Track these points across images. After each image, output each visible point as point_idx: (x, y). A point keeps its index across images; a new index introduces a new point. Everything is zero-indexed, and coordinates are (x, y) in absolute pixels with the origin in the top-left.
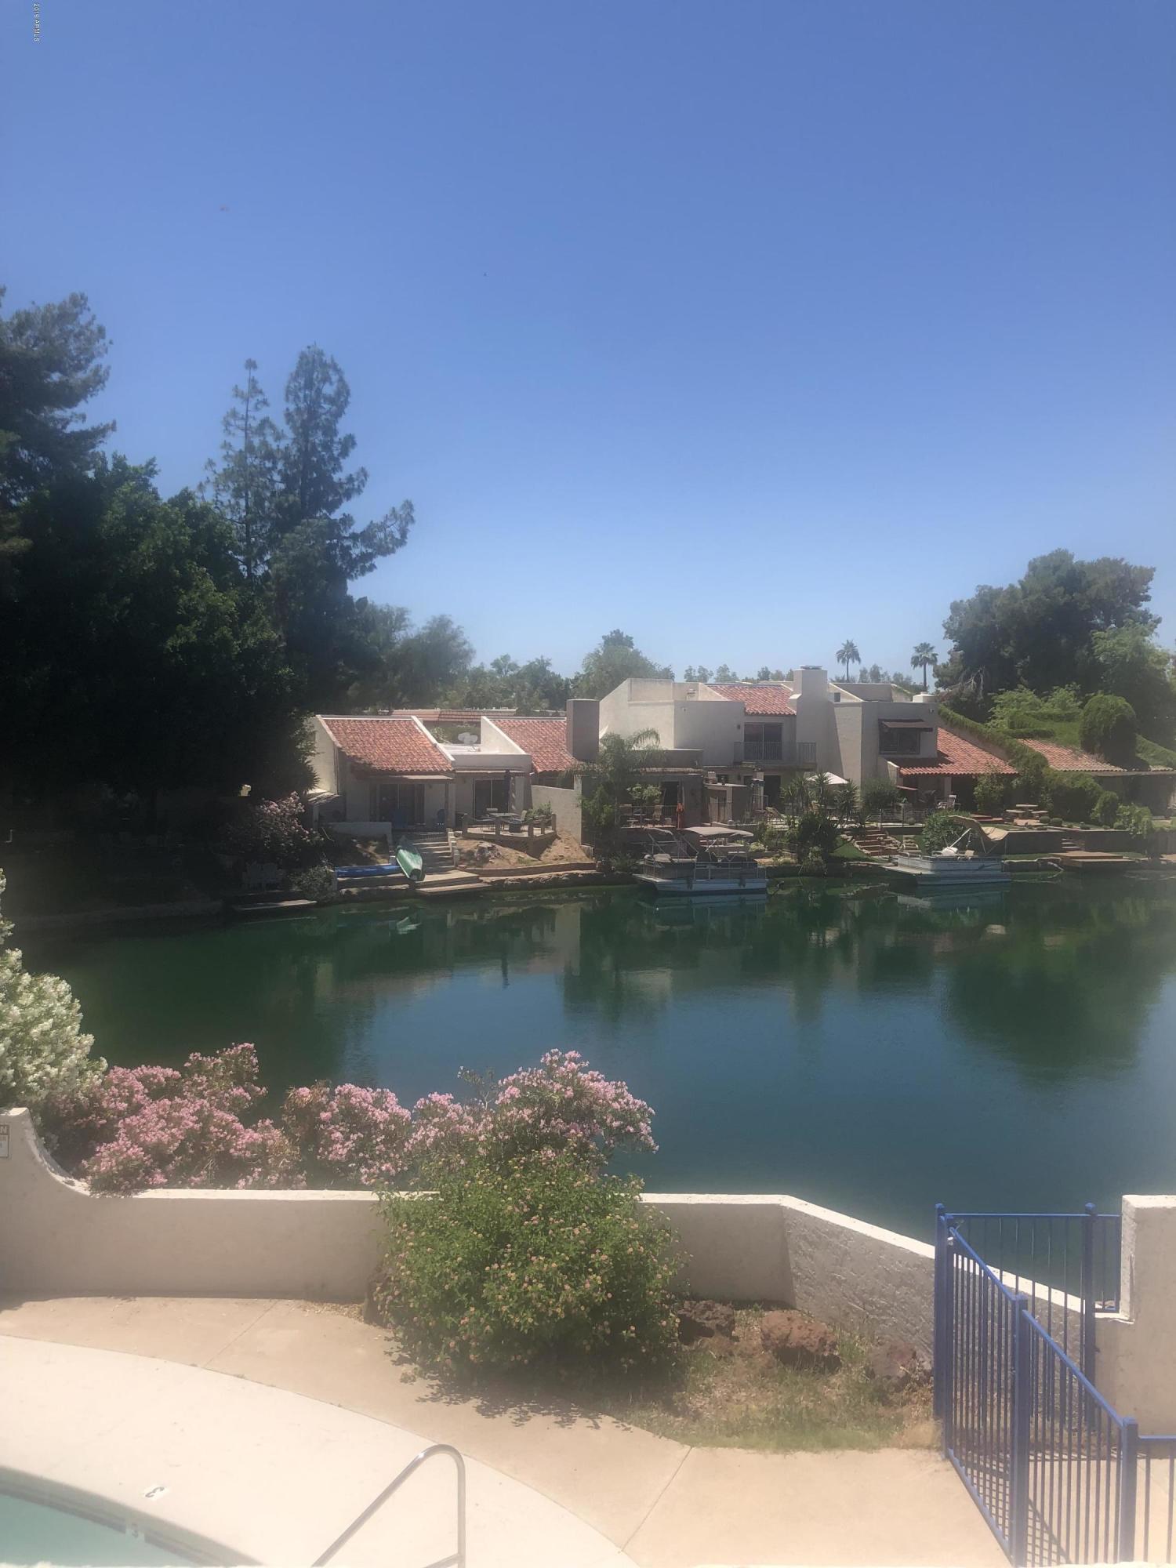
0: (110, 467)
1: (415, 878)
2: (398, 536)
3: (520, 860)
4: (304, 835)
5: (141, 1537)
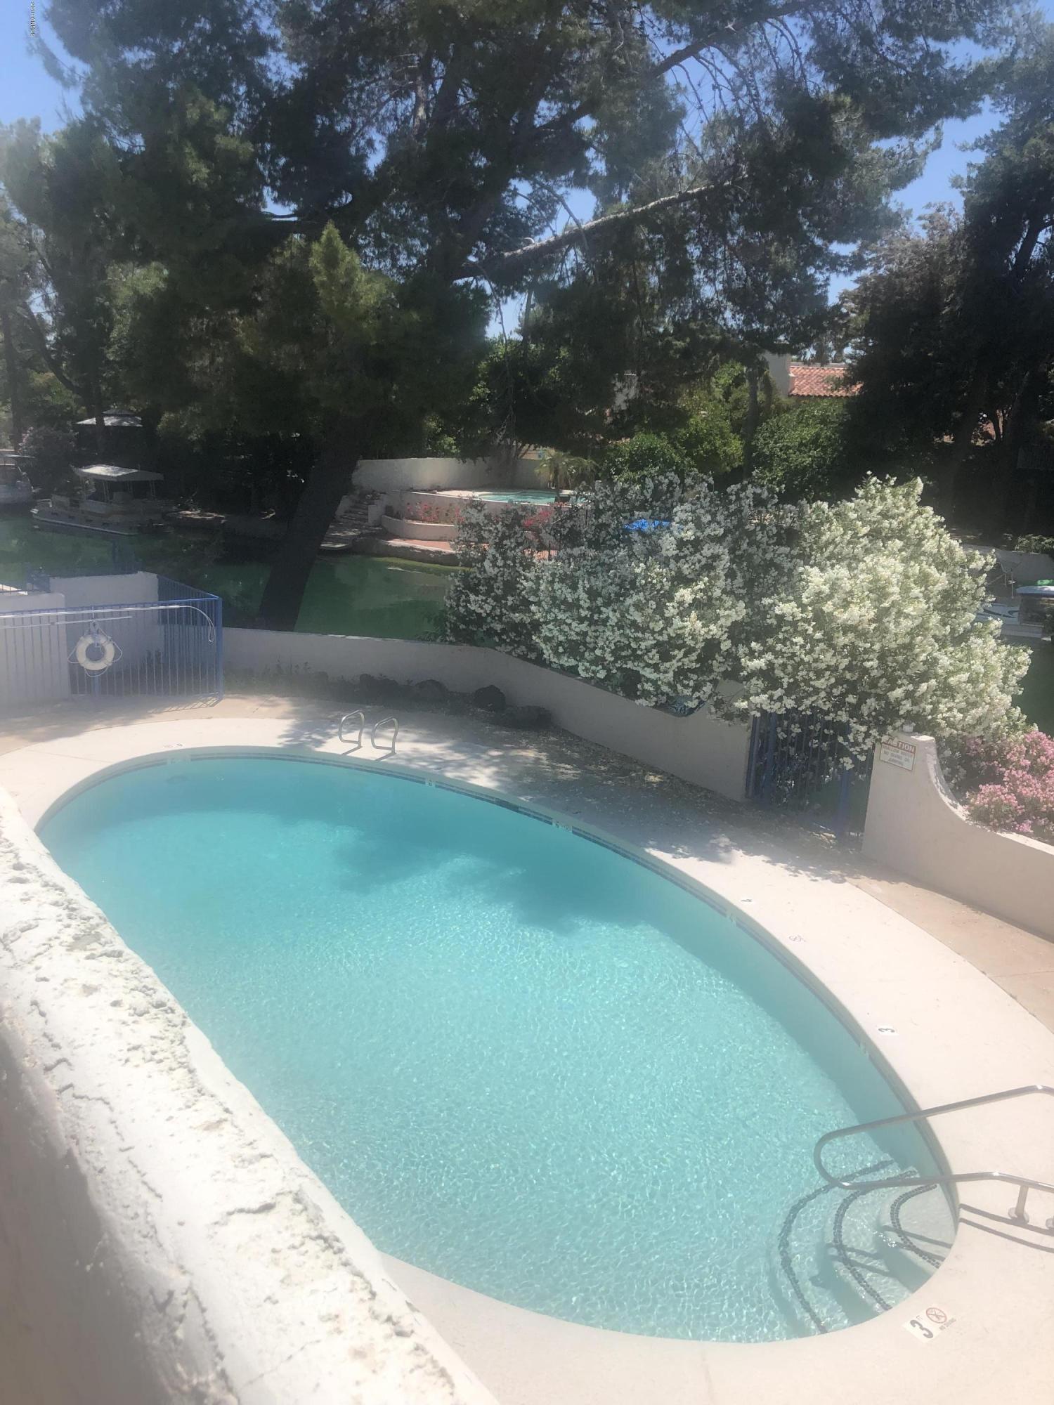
5: (867, 1054)
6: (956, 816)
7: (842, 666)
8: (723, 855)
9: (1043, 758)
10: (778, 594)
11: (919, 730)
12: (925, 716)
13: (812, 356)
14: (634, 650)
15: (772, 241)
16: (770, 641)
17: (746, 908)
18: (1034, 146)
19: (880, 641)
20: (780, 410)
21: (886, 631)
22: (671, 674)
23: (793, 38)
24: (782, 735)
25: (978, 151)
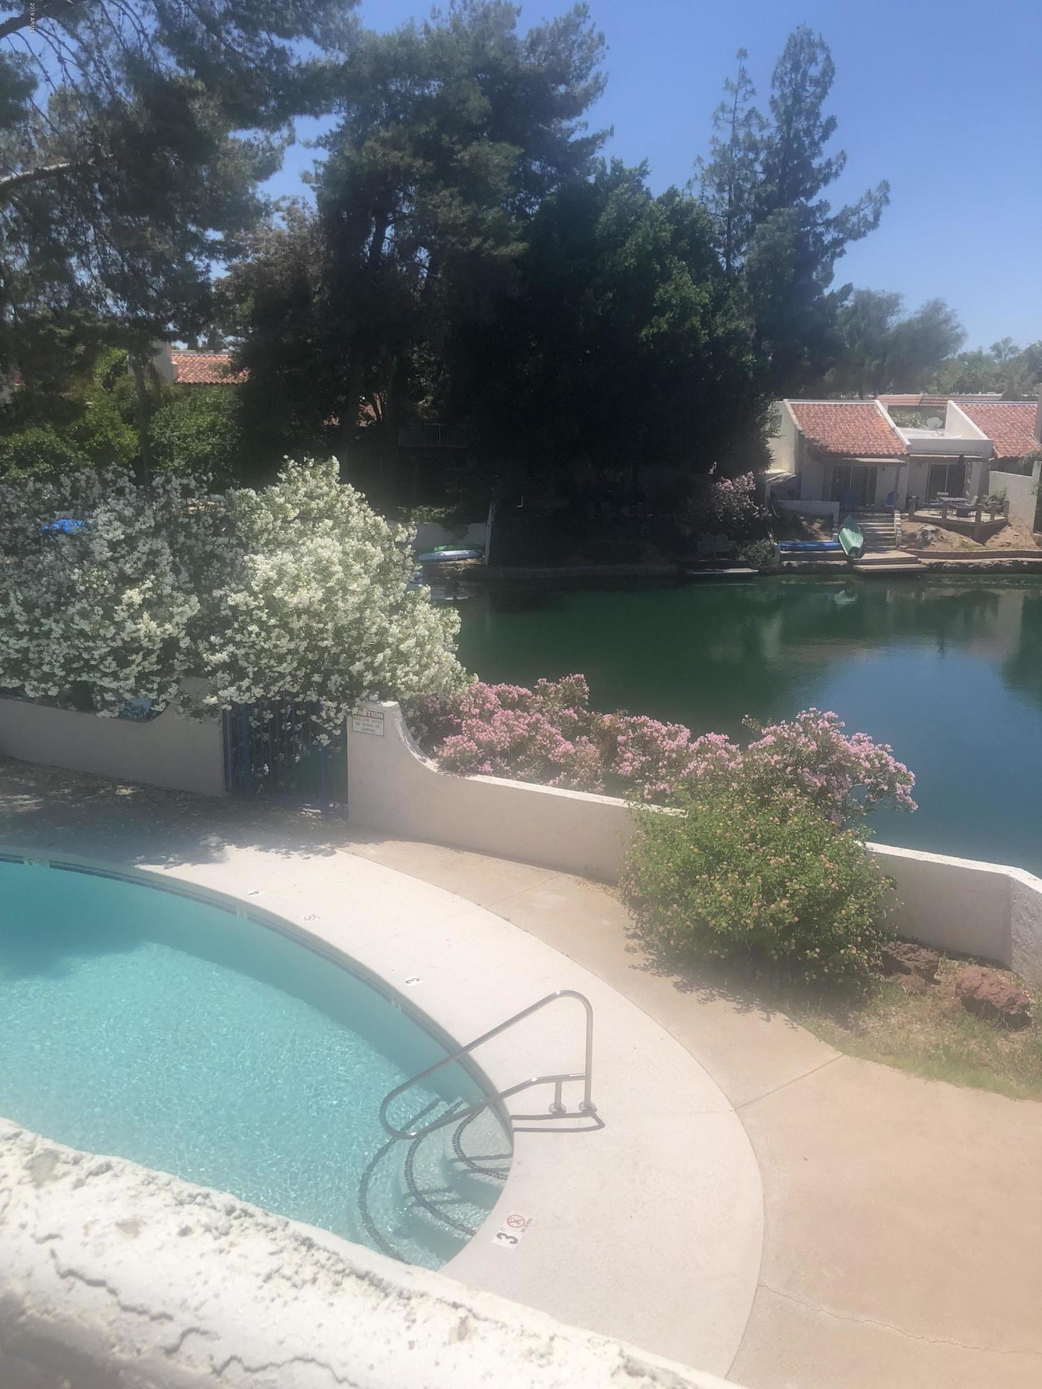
0: (609, 171)
1: (853, 555)
2: (871, 219)
3: (963, 544)
4: (754, 510)
5: (399, 1008)
6: (429, 770)
7: (302, 649)
8: (216, 855)
9: (488, 705)
10: (229, 584)
11: (383, 698)
12: (386, 684)
13: (204, 343)
14: (87, 661)
15: (146, 225)
16: (229, 632)
17: (254, 900)
18: (371, 148)
19: (332, 620)
20: (169, 399)
21: (336, 609)
22: (132, 680)
23: (137, 18)
24: (255, 724)
25: (320, 148)
